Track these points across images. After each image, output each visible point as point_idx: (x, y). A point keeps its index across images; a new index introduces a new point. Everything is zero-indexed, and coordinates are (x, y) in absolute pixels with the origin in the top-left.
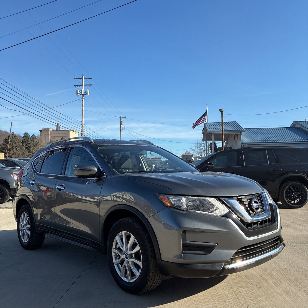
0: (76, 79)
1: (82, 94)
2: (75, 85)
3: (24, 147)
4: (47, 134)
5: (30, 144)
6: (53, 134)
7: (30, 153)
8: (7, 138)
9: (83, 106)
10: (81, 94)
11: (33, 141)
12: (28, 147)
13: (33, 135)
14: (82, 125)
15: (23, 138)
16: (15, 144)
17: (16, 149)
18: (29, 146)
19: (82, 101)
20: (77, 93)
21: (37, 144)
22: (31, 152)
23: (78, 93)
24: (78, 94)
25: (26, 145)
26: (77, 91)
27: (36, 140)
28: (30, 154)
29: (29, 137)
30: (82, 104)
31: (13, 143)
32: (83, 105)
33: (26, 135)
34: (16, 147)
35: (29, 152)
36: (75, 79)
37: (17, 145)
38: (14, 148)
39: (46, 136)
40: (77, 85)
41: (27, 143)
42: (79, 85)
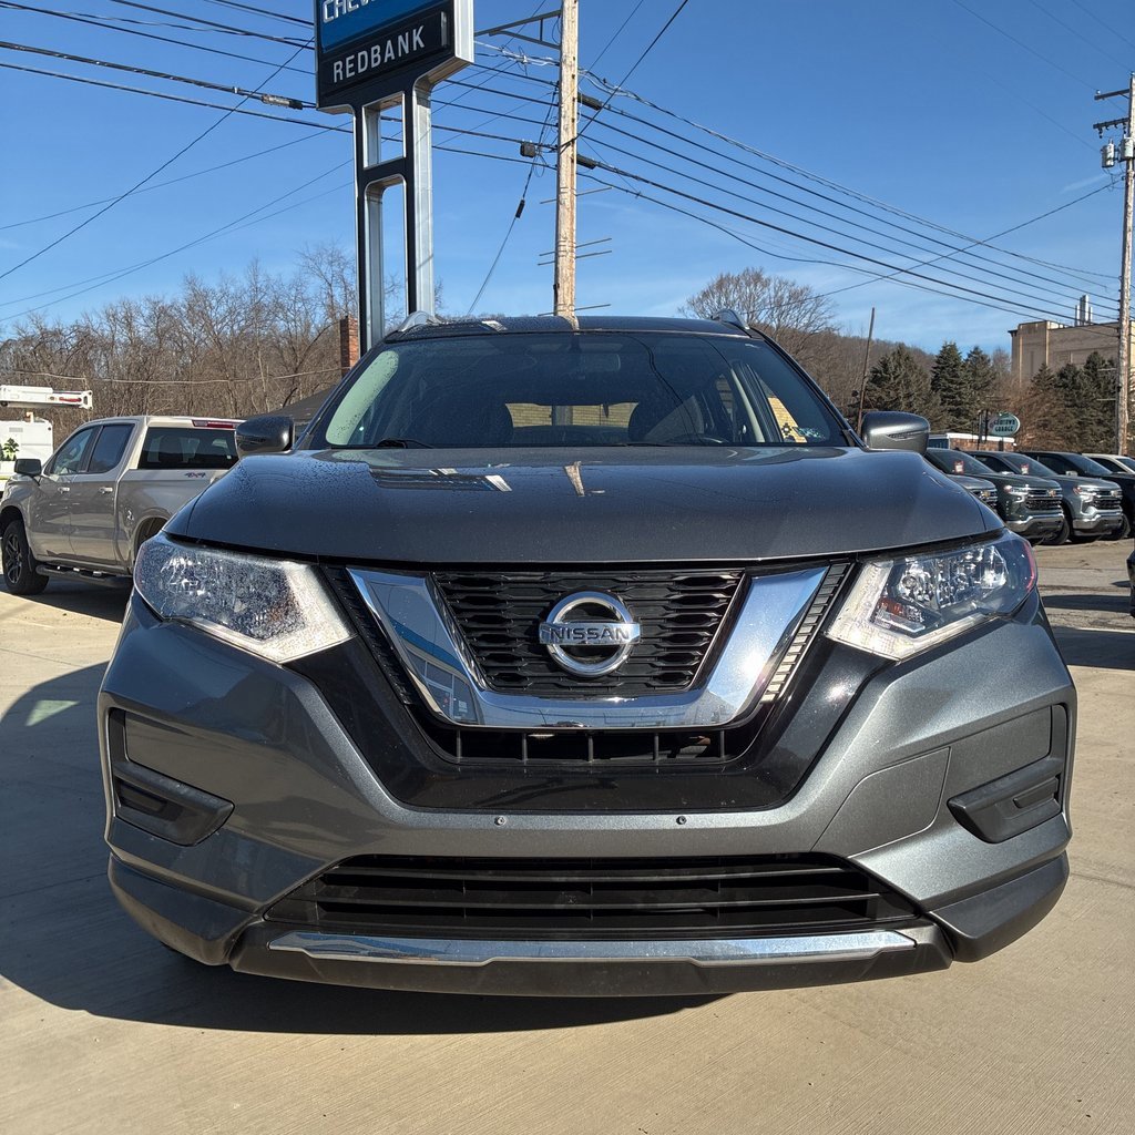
0: (1103, 97)
1: (1128, 159)
2: (1098, 126)
3: (937, 398)
4: (1038, 344)
5: (961, 384)
6: (1062, 341)
7: (963, 419)
8: (880, 368)
9: (1130, 210)
10: (1122, 160)
11: (975, 374)
12: (954, 397)
13: (976, 351)
14: (1122, 291)
15: (938, 362)
16: (908, 385)
17: (910, 405)
18: (960, 394)
19: (1127, 187)
20: (1106, 159)
21: (988, 384)
22: (966, 416)
23: (1111, 155)
24: (1109, 163)
25: (949, 389)
26: (1104, 151)
27: (985, 370)
28: (961, 423)
29: (957, 358)
30: (1126, 203)
31: (899, 383)
32: (1131, 203)
33: (949, 353)
34: (908, 396)
35: (958, 414)
36: (1097, 98)
37: (913, 389)
38: (900, 404)
39: (1032, 353)
40: (1106, 125)
41: (952, 382)
42: (1115, 123)
